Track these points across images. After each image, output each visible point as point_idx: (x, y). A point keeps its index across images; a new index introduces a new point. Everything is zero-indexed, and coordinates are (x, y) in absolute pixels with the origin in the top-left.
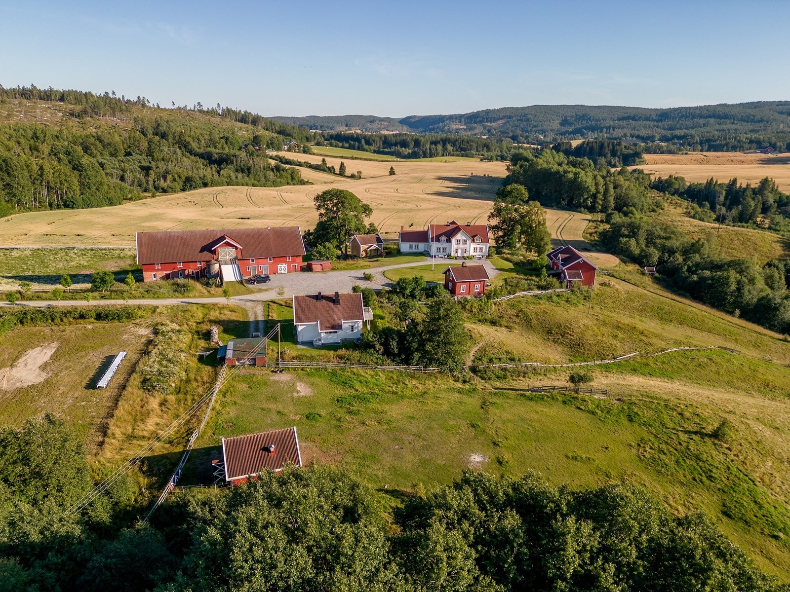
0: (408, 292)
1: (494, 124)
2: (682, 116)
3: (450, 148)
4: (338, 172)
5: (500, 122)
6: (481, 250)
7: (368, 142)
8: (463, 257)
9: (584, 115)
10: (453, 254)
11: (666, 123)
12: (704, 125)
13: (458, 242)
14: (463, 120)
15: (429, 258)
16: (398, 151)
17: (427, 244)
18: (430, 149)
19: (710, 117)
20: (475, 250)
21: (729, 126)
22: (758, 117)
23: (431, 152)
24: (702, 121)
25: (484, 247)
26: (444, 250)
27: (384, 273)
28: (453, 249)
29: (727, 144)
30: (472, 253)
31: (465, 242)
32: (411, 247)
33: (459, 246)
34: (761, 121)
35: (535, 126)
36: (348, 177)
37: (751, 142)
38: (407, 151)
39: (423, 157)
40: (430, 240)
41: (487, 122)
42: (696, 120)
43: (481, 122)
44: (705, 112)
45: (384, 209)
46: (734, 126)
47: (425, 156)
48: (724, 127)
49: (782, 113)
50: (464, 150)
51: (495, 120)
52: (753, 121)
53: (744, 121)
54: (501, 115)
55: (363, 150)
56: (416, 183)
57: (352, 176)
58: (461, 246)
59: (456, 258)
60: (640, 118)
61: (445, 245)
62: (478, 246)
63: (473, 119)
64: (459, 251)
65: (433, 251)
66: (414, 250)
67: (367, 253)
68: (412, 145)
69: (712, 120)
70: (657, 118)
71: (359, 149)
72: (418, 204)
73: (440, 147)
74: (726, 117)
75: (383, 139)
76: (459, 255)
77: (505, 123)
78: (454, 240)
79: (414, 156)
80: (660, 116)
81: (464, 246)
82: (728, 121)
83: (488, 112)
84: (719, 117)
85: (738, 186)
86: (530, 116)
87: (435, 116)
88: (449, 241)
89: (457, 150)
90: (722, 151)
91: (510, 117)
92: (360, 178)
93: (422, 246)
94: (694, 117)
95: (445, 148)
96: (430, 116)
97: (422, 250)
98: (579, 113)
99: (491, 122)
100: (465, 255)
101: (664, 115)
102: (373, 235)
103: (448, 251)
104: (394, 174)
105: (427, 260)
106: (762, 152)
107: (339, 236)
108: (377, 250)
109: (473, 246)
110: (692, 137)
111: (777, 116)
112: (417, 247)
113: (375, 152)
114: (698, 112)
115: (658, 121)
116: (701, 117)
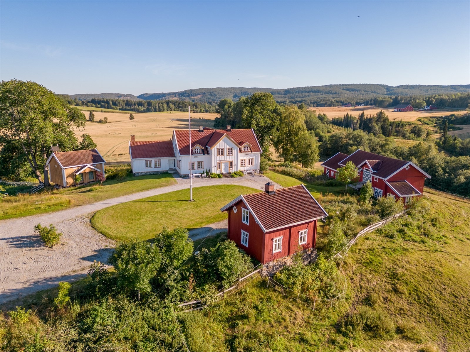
0: (144, 285)
1: (195, 97)
2: (296, 92)
3: (172, 106)
4: (88, 119)
5: (199, 96)
6: (251, 162)
7: (115, 104)
8: (230, 174)
9: (245, 92)
10: (214, 171)
11: (289, 95)
12: (308, 96)
13: (220, 152)
14: (177, 95)
15: (179, 180)
16: (137, 108)
17: (172, 158)
18: (159, 107)
19: (310, 92)
20: (243, 163)
21: (320, 96)
22: (333, 92)
23: (159, 108)
24: (307, 94)
25: (254, 158)
26: (200, 165)
27: (92, 220)
28: (214, 163)
29: (326, 103)
30: (240, 168)
31: (230, 152)
32: (148, 165)
33: (221, 158)
34: (335, 93)
35: (219, 98)
36: (96, 122)
37: (337, 102)
38: (142, 109)
39: (154, 112)
40: (177, 153)
41: (191, 96)
42: (304, 94)
43: (188, 96)
44: (307, 90)
45: (121, 137)
46: (323, 96)
47: (155, 111)
48: (318, 96)
49: (344, 89)
50: (182, 107)
51: (196, 95)
52: (331, 93)
53: (327, 93)
54: (199, 92)
55: (112, 108)
56: (151, 122)
57: (100, 122)
58: (225, 158)
59: (219, 176)
60: (275, 93)
61: (201, 158)
62: (247, 158)
63: (182, 94)
64: (223, 166)
65: (184, 169)
66: (153, 169)
67: (75, 180)
68: (146, 105)
69: (312, 93)
70: (283, 93)
71: (108, 108)
72: (153, 132)
73: (165, 106)
74: (318, 91)
75: (126, 102)
76: (223, 172)
77: (202, 97)
78: (214, 150)
79: (148, 110)
80: (285, 92)
81: (230, 158)
82: (320, 94)
83: (191, 91)
84: (315, 92)
85: (365, 117)
86: (215, 93)
87: (160, 93)
88: (206, 152)
89: (177, 108)
90: (324, 107)
91: (204, 93)
92: (106, 122)
93: (165, 163)
94: (302, 92)
95: (169, 107)
96: (156, 94)
97: (167, 169)
98: (243, 91)
99: (194, 96)
100: (232, 171)
101: (287, 92)
102: (87, 151)
103: (205, 167)
104: (133, 119)
105: (176, 183)
106: (345, 106)
107: (34, 157)
108: (93, 173)
109: (241, 156)
110: (307, 101)
111: (342, 91)
112: (158, 165)
113: (120, 109)
114: (304, 90)
115: (284, 95)
116: (306, 92)
